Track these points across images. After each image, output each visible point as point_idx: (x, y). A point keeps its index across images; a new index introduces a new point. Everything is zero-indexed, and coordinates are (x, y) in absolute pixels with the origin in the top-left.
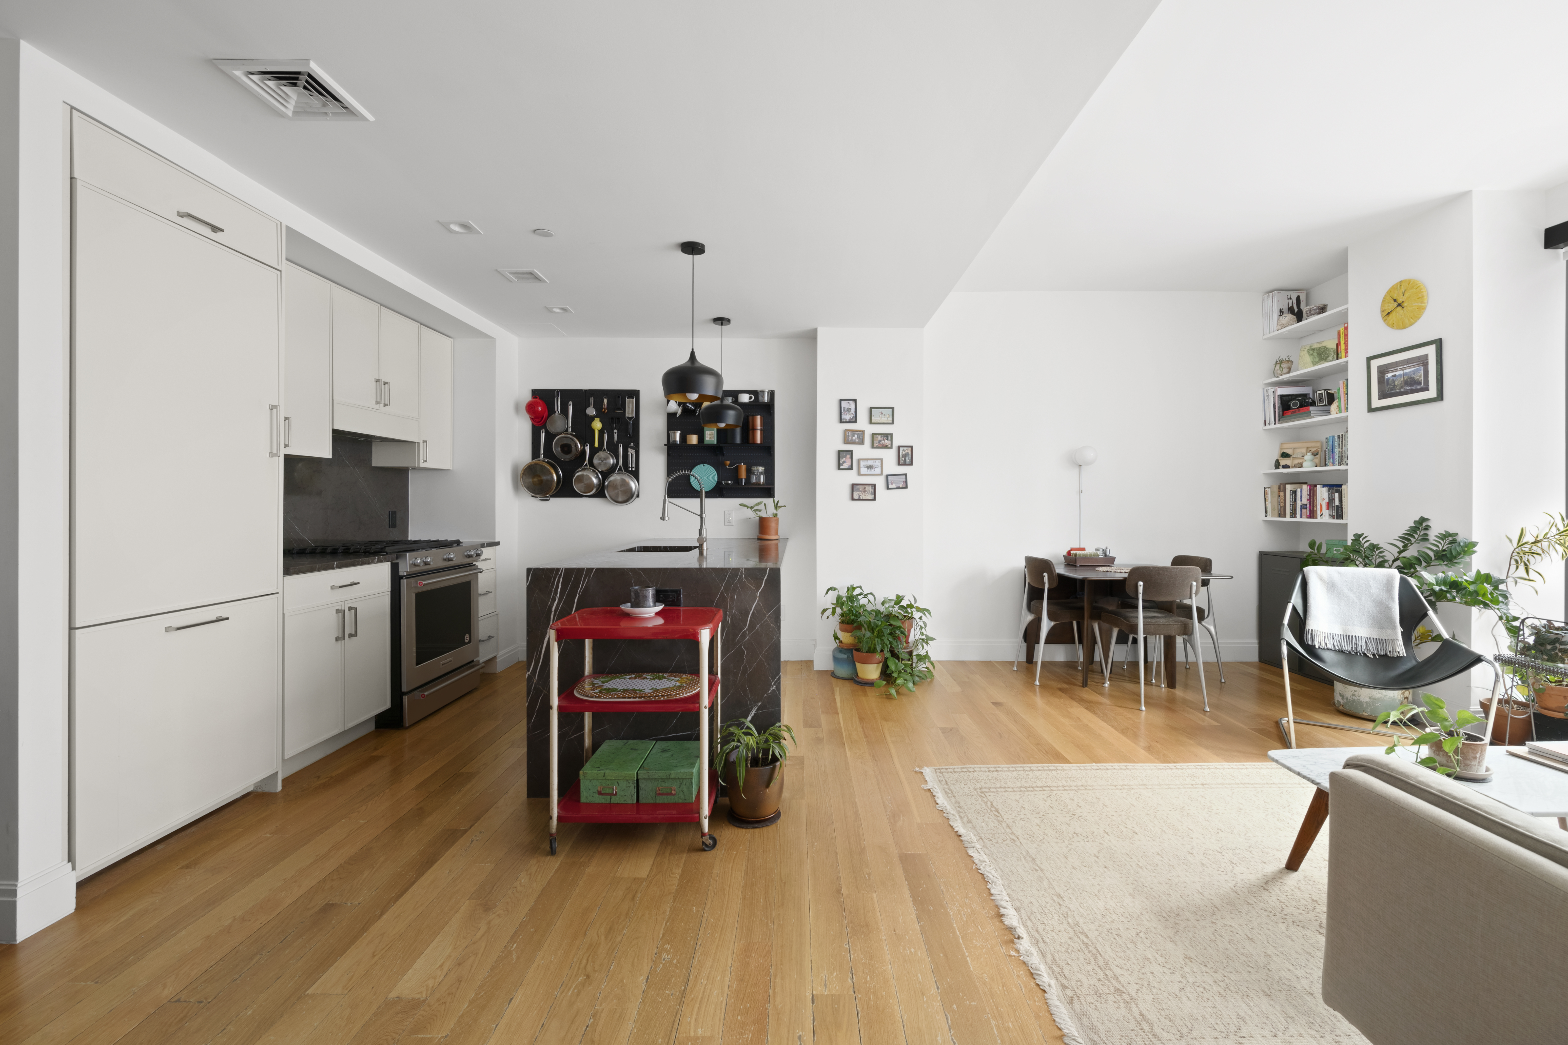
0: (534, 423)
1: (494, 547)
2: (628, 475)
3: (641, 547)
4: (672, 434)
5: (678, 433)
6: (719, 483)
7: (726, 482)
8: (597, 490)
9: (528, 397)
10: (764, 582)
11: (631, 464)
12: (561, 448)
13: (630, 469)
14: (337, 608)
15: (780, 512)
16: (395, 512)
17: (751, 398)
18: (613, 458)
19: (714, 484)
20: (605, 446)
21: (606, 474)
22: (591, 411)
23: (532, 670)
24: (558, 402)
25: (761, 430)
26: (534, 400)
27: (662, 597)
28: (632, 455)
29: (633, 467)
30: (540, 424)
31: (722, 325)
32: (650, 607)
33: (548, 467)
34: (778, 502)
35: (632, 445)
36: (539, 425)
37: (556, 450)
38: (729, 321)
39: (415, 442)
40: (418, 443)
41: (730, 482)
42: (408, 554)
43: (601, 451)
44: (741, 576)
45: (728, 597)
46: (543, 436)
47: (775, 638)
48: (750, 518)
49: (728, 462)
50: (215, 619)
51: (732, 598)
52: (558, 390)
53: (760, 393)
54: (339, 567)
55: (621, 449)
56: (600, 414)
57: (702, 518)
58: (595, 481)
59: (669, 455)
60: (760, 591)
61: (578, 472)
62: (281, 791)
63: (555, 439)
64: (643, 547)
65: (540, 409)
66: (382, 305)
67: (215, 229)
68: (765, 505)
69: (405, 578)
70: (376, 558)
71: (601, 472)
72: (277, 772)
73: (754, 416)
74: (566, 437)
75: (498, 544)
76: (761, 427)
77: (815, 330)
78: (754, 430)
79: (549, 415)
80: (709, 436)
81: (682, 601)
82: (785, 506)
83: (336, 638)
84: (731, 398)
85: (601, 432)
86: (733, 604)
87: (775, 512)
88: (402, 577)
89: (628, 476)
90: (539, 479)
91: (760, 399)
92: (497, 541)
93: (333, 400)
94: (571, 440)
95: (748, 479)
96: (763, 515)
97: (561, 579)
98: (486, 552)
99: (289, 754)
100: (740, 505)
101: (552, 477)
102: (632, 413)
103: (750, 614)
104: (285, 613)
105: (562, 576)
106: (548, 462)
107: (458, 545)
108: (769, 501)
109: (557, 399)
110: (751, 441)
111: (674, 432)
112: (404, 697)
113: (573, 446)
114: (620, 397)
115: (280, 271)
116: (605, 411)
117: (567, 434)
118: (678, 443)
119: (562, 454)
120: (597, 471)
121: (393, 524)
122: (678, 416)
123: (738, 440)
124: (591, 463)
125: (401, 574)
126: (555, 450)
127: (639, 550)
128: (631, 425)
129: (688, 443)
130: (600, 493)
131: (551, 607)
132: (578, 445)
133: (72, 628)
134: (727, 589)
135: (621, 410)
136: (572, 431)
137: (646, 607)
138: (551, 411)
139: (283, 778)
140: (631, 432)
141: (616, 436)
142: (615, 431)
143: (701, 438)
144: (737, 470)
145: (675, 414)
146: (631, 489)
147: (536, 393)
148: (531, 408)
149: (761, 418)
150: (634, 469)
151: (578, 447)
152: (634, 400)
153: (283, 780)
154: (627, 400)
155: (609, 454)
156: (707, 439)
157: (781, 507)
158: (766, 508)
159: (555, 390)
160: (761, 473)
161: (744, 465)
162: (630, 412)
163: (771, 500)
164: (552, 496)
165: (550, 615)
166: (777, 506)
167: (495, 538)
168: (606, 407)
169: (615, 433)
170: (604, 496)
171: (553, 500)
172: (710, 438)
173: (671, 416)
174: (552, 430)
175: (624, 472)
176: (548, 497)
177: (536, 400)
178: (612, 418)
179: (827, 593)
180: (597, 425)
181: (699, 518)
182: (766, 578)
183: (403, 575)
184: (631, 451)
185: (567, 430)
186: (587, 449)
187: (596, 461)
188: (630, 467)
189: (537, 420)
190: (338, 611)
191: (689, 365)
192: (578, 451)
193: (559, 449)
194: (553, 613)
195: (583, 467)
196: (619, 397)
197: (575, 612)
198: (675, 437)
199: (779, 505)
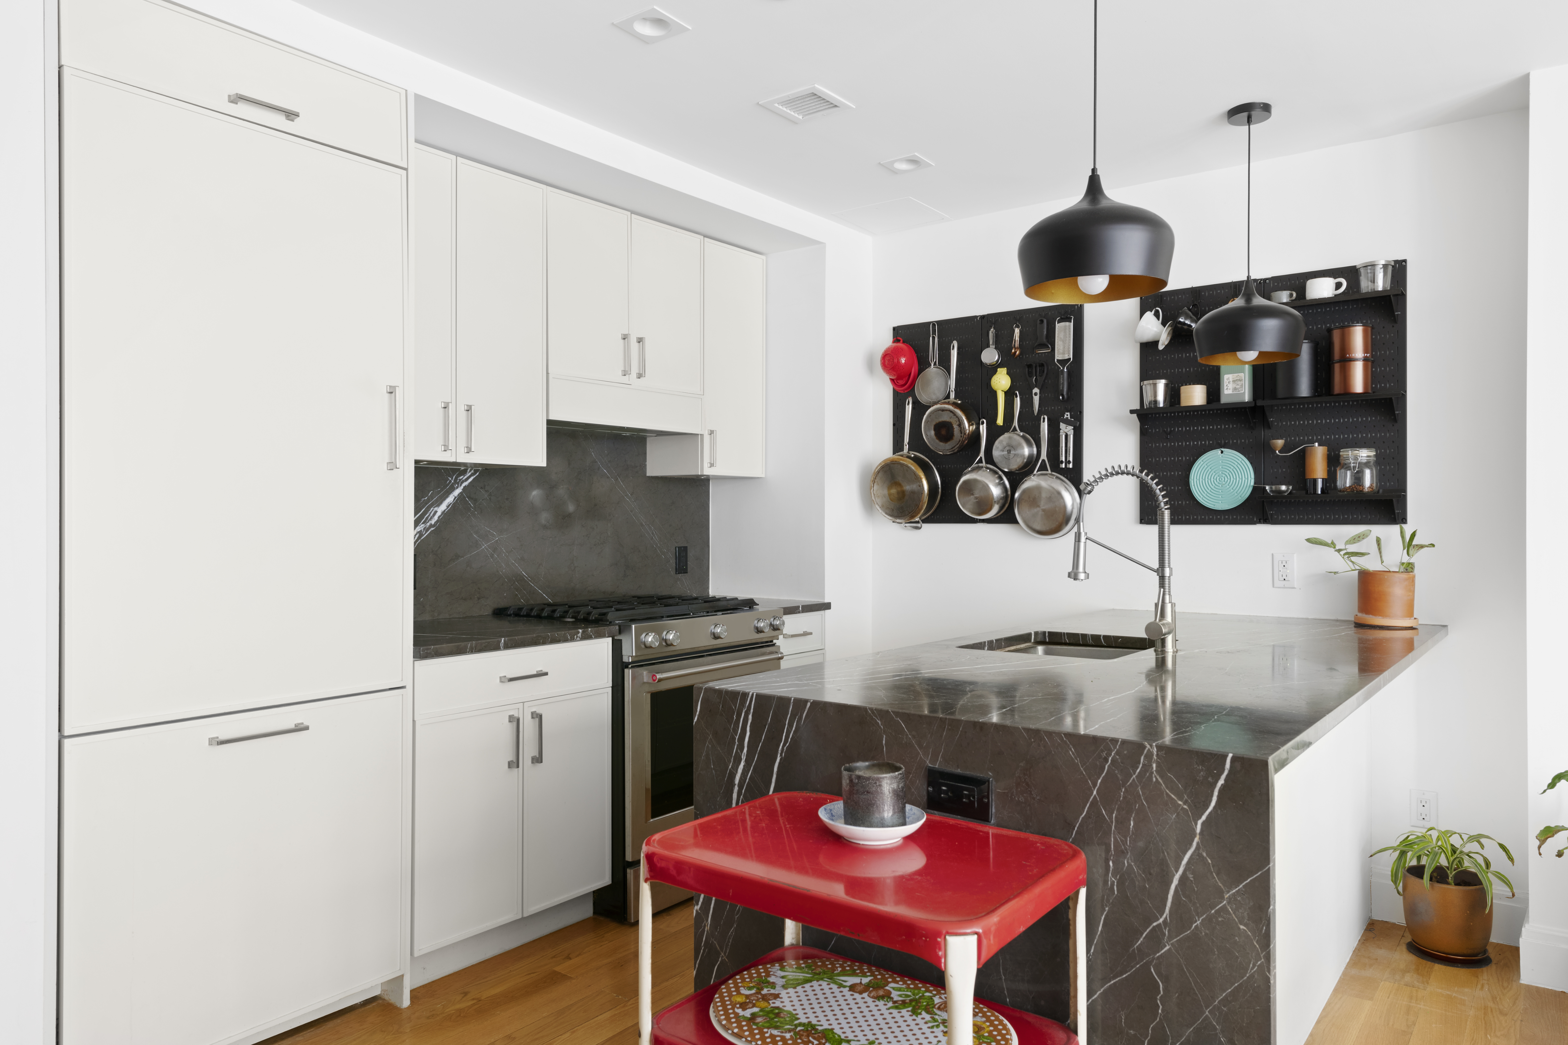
0: (895, 387)
1: (822, 612)
2: (1057, 478)
3: (1044, 633)
4: (1148, 387)
5: (1161, 384)
6: (1257, 491)
7: (1274, 487)
8: (1001, 508)
9: (886, 341)
10: (1216, 793)
11: (1066, 455)
12: (935, 430)
13: (1063, 466)
14: (511, 714)
15: (1418, 558)
16: (686, 548)
17: (1338, 286)
18: (1029, 444)
19: (1247, 492)
20: (1016, 423)
21: (1016, 478)
22: (990, 356)
23: (702, 903)
24: (934, 344)
25: (1365, 360)
26: (895, 344)
27: (945, 792)
28: (1066, 436)
29: (1069, 462)
30: (906, 389)
31: (1249, 121)
32: (882, 824)
33: (914, 467)
34: (1413, 535)
35: (1067, 415)
36: (904, 390)
37: (928, 434)
38: (1266, 108)
39: (698, 434)
40: (702, 435)
41: (1284, 488)
42: (633, 626)
43: (1008, 431)
44: (1147, 767)
45: (1111, 818)
46: (909, 409)
47: (1252, 969)
48: (1335, 573)
49: (1280, 443)
50: (292, 726)
51: (1122, 823)
52: (933, 324)
53: (1362, 270)
54: (507, 647)
55: (1045, 427)
56: (1007, 360)
57: (1162, 578)
58: (996, 491)
59: (1143, 433)
60: (1204, 818)
61: (966, 474)
62: (408, 1008)
63: (925, 414)
64: (1049, 633)
65: (903, 360)
66: (632, 212)
67: (291, 115)
68: (1378, 541)
69: (632, 667)
70: (579, 632)
71: (1008, 474)
72: (403, 976)
73: (1345, 328)
74: (943, 410)
75: (827, 606)
76: (1366, 351)
77: (1523, 83)
78: (1346, 360)
79: (921, 371)
80: (1231, 386)
81: (993, 810)
82: (1433, 545)
83: (509, 763)
84: (1288, 292)
85: (1009, 395)
86: (1124, 843)
87: (1406, 559)
88: (626, 665)
89: (1059, 481)
90: (899, 489)
91: (1365, 285)
92: (826, 601)
93: (547, 373)
94: (951, 414)
95: (1330, 480)
96: (1371, 564)
97: (750, 717)
98: (792, 624)
99: (422, 948)
100: (1308, 540)
101: (922, 486)
102: (1069, 354)
103: (1175, 882)
104: (415, 719)
105: (752, 711)
106: (916, 460)
107: (751, 608)
108: (1389, 533)
109: (934, 338)
110: (1337, 389)
111: (1151, 381)
112: (628, 871)
113: (955, 427)
114: (1045, 321)
115: (406, 169)
116: (1015, 352)
117: (948, 403)
118: (1161, 405)
119: (937, 441)
120: (1000, 473)
121: (682, 568)
122: (1161, 347)
123: (1304, 388)
124: (989, 459)
125: (625, 659)
126: (926, 435)
127: (1040, 639)
128: (1066, 375)
129: (1184, 402)
130: (1007, 517)
131: (732, 776)
132: (964, 424)
133: (62, 737)
134: (1108, 796)
135: (1046, 347)
136: (955, 398)
137: (871, 825)
138: (923, 364)
139: (413, 988)
140: (1065, 390)
141: (1036, 400)
142: (1036, 390)
143: (1214, 393)
144: (1301, 460)
145: (1155, 343)
146: (1065, 507)
147: (901, 333)
148: (889, 361)
149: (1365, 333)
150: (1071, 466)
151: (964, 428)
152: (1072, 323)
153: (411, 991)
154: (1057, 325)
155: (1023, 437)
156: (1226, 392)
157: (1422, 547)
158: (1379, 549)
159: (929, 323)
160: (1367, 464)
161: (1321, 447)
162: (1063, 349)
163: (1395, 529)
164: (926, 521)
165: (732, 793)
166: (1410, 545)
167: (824, 597)
168: (1017, 344)
169: (1036, 394)
170: (1014, 521)
171: (928, 528)
172: (1235, 389)
173: (1148, 348)
174: (923, 398)
175: (1049, 472)
176: (918, 522)
177: (898, 344)
178: (1030, 366)
179: (1552, 785)
180: (1001, 381)
181: (1155, 578)
182: (1221, 782)
183: (627, 661)
184: (1066, 430)
185: (948, 397)
186: (983, 429)
187: (996, 453)
188: (1062, 462)
189: (901, 382)
190: (511, 718)
191: (1085, 206)
192: (965, 434)
193: (933, 432)
194: (736, 789)
195: (974, 465)
196: (1042, 321)
197: (773, 792)
198: (1155, 394)
199: (1414, 543)
